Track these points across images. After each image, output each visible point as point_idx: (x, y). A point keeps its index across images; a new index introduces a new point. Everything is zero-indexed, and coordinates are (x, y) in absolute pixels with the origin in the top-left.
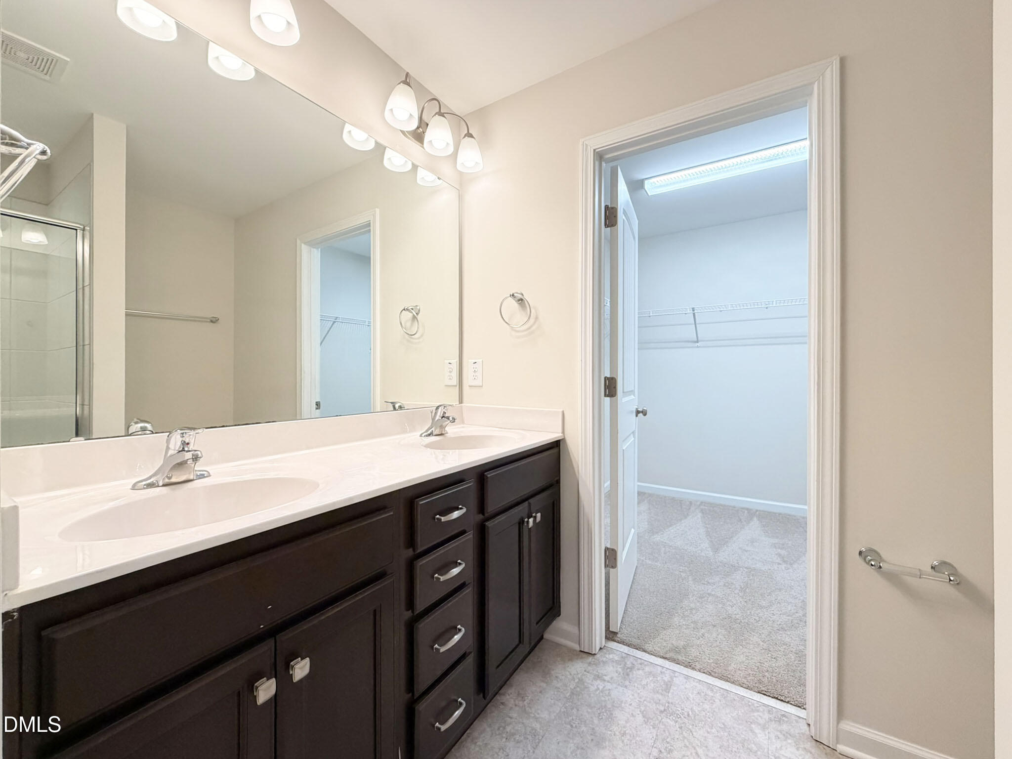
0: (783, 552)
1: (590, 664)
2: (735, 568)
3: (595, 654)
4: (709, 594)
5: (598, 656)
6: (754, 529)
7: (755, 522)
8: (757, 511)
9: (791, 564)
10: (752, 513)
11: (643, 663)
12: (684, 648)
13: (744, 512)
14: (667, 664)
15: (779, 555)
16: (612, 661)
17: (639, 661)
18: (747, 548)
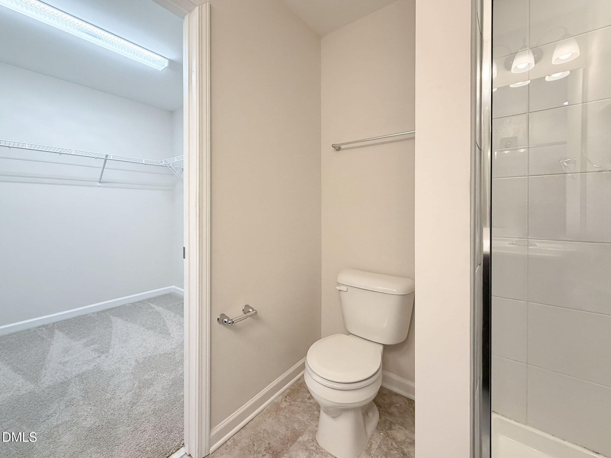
0: (96, 346)
6: (61, 340)
9: (107, 352)
13: (42, 330)
15: (96, 350)
18: (65, 360)
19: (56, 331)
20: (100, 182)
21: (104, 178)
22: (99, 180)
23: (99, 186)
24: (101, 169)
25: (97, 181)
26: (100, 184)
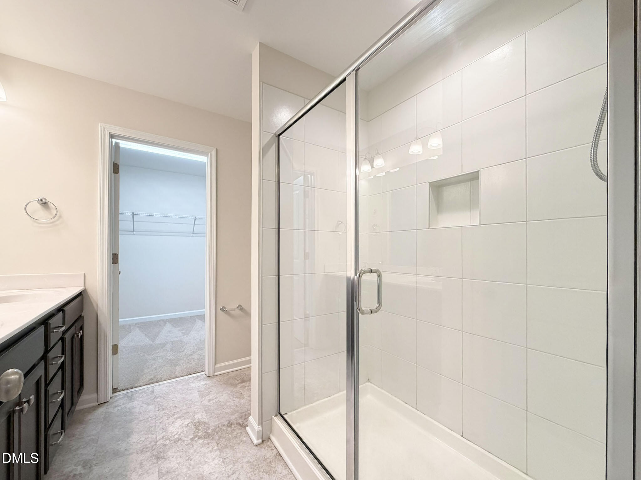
0: (184, 331)
1: (107, 406)
2: (164, 344)
3: (109, 401)
4: (158, 357)
5: (110, 401)
6: (168, 326)
7: (168, 325)
8: (167, 319)
9: (188, 334)
10: (165, 321)
11: (137, 392)
12: (154, 377)
13: (161, 322)
14: (149, 386)
15: (183, 333)
16: (120, 398)
17: (134, 392)
18: (168, 335)
19: (167, 323)
20: (193, 234)
21: (195, 231)
22: (192, 232)
23: (193, 236)
24: (193, 225)
25: (191, 233)
26: (193, 235)
